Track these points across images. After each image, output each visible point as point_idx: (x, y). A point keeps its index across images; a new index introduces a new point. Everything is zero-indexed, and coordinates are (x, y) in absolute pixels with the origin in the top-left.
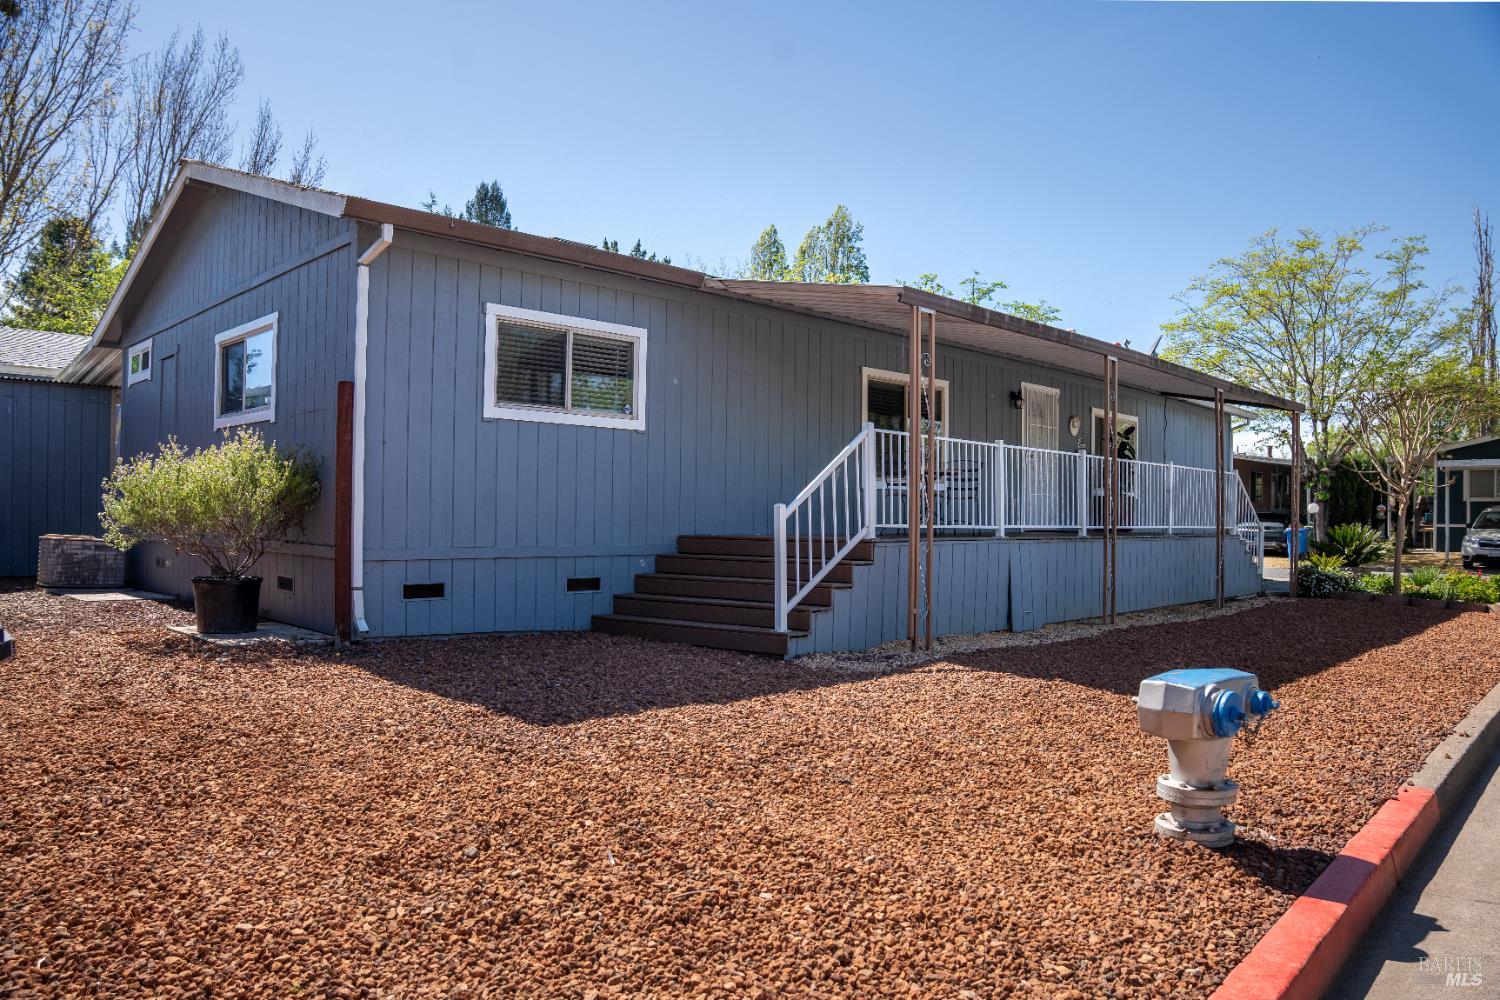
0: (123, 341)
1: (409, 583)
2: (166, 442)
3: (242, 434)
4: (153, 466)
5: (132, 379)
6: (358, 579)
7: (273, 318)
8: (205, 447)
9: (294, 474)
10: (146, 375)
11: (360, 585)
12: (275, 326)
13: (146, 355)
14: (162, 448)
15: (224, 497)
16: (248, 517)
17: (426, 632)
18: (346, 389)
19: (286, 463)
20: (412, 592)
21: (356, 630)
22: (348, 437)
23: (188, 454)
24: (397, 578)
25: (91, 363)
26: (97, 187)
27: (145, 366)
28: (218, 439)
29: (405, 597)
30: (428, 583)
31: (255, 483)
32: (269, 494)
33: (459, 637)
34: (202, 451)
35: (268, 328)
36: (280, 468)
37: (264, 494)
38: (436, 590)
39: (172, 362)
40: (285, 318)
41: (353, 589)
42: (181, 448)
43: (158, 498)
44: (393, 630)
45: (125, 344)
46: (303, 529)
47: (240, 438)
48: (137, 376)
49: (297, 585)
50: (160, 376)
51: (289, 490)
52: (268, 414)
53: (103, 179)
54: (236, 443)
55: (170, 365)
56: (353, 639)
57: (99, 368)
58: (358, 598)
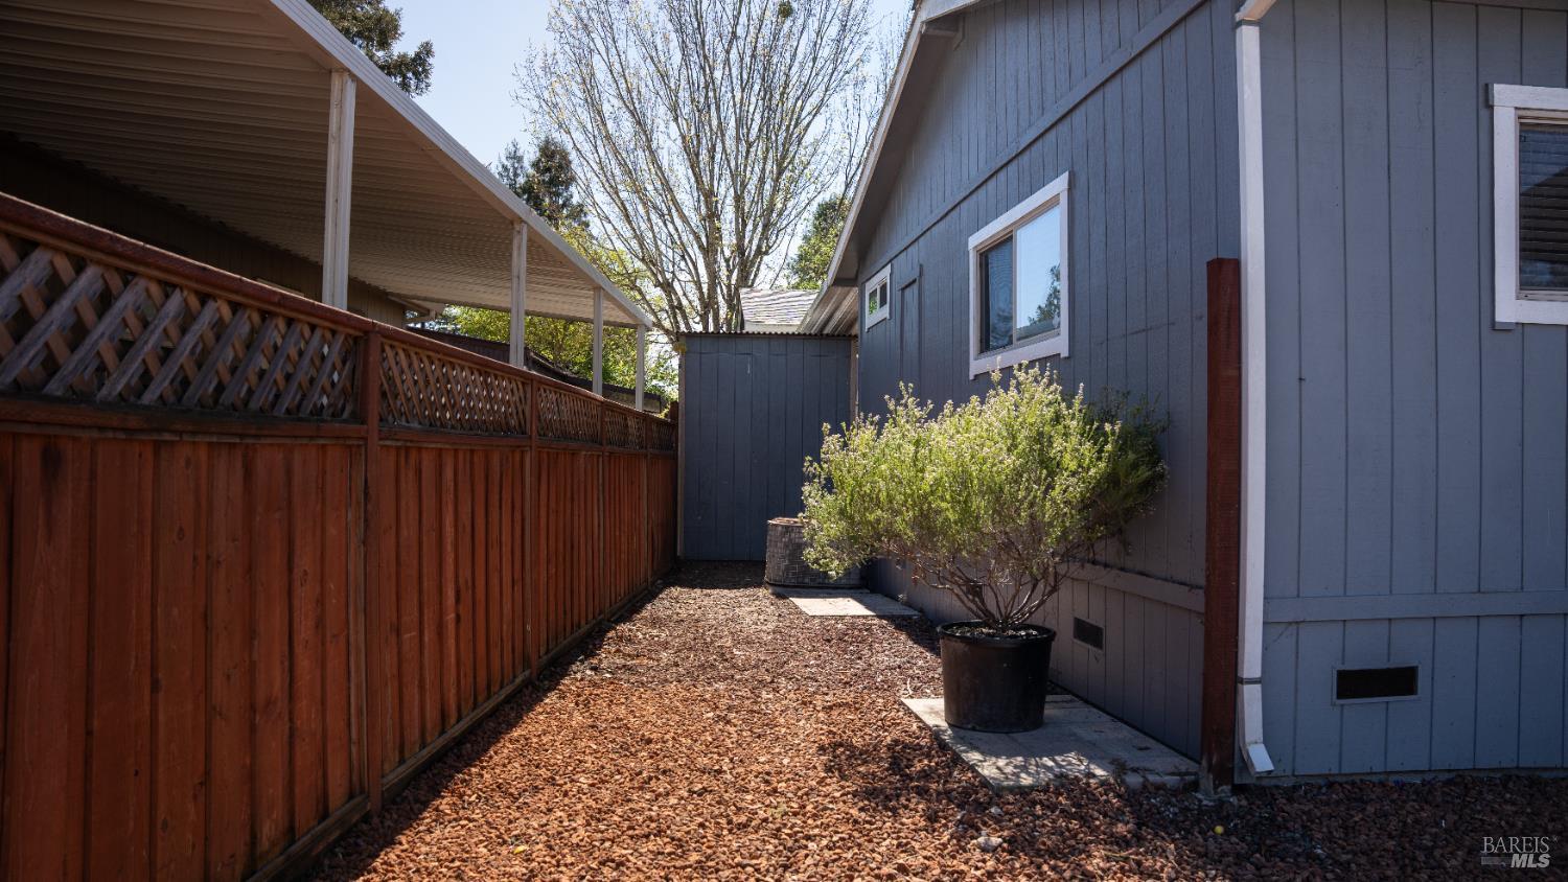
0: (860, 275)
1: (1348, 667)
2: (899, 398)
3: (1021, 376)
4: (879, 434)
5: (870, 319)
6: (1251, 660)
7: (1059, 185)
8: (961, 400)
9: (1122, 448)
10: (884, 312)
11: (1258, 674)
12: (1064, 199)
13: (883, 288)
14: (891, 406)
15: (995, 493)
16: (1036, 528)
17: (1378, 768)
18: (1225, 275)
19: (1108, 427)
20: (1354, 684)
21: (1246, 764)
22: (1232, 372)
23: (933, 415)
24: (1323, 658)
25: (828, 310)
26: (852, 156)
27: (883, 302)
28: (982, 385)
29: (1340, 695)
30: (1385, 667)
31: (1051, 467)
32: (1077, 490)
33: (1447, 776)
34: (956, 406)
35: (1051, 203)
36: (1098, 437)
37: (1068, 487)
38: (1398, 681)
39: (914, 290)
40: (1082, 180)
41: (1242, 681)
42: (921, 404)
43: (883, 496)
44: (1317, 762)
45: (860, 280)
46: (1126, 544)
47: (1019, 384)
48: (875, 315)
49: (1112, 638)
50: (900, 314)
51: (1111, 480)
52: (1059, 344)
53: (857, 148)
54: (1013, 392)
55: (912, 294)
56: (1237, 781)
57: (838, 315)
58: (1251, 700)
